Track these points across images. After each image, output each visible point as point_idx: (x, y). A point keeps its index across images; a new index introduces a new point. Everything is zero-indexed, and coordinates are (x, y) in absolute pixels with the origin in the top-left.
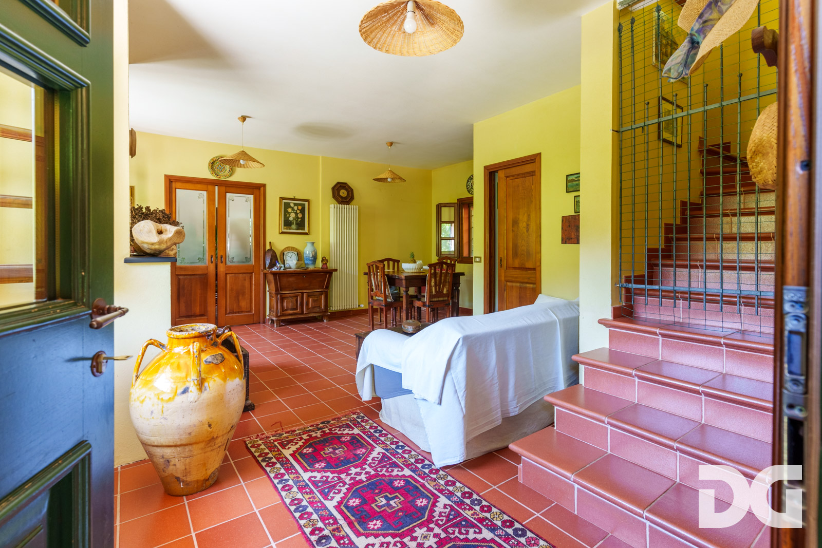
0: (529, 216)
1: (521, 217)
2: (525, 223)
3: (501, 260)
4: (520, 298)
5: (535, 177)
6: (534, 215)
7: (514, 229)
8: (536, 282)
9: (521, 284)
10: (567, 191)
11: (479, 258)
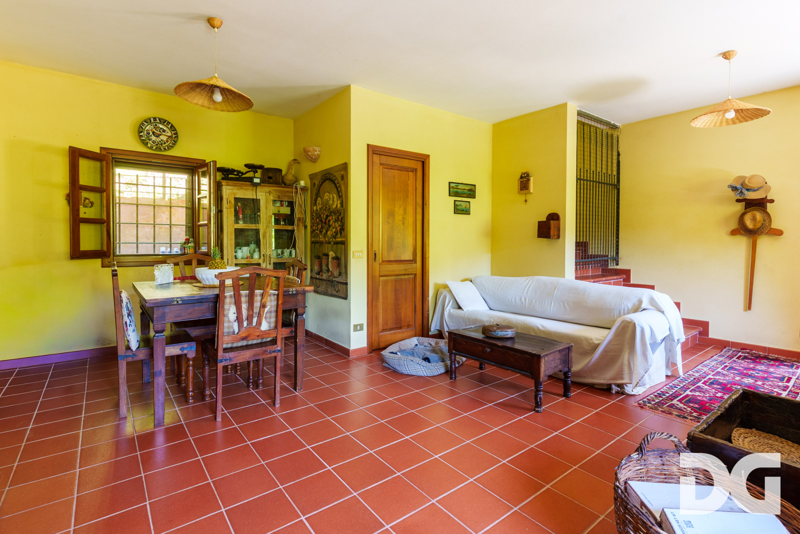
0: (405, 210)
1: (397, 209)
2: (400, 216)
3: (375, 254)
4: (395, 291)
5: (411, 173)
6: (410, 210)
7: (389, 221)
8: (415, 273)
9: (396, 277)
10: (450, 195)
11: (360, 252)
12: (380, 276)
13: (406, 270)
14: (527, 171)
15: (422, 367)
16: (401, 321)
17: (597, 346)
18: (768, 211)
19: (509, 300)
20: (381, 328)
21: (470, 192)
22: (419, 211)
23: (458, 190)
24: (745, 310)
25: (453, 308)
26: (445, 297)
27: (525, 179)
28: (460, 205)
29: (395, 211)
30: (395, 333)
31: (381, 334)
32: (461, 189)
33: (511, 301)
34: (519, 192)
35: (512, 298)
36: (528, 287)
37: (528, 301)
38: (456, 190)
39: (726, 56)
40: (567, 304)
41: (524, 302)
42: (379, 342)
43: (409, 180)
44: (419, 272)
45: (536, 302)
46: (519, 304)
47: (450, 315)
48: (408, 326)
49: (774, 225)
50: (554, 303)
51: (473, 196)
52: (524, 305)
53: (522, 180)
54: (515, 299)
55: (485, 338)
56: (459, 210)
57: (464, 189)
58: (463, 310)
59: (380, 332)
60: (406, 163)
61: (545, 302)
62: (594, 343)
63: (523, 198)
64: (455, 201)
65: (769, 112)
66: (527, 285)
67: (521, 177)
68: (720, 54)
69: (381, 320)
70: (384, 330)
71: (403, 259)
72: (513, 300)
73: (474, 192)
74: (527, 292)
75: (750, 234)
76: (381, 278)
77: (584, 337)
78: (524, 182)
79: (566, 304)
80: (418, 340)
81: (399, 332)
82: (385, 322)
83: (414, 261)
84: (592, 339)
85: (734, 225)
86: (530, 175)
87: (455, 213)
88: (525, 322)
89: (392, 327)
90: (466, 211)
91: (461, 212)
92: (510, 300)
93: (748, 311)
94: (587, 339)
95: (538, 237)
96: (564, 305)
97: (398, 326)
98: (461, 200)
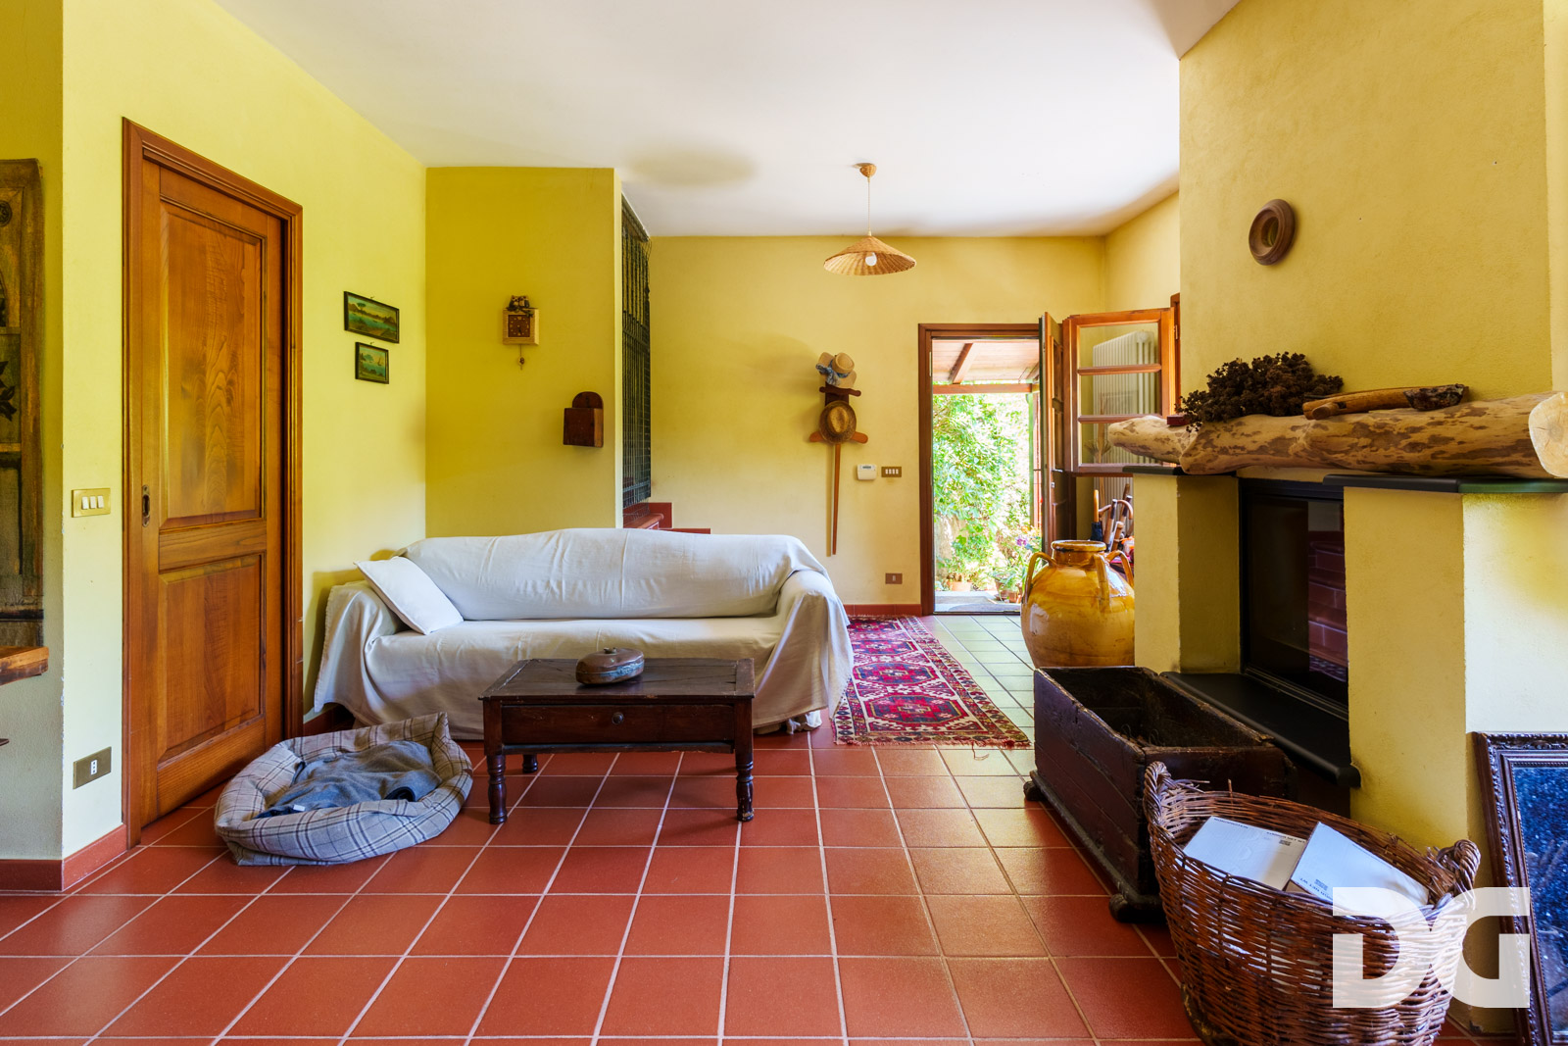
0: (234, 356)
1: (210, 354)
2: (221, 375)
3: (146, 499)
4: (207, 611)
5: (249, 248)
6: (249, 357)
7: (188, 387)
8: (259, 548)
9: (209, 568)
10: (347, 328)
11: (96, 492)
12: (161, 572)
13: (238, 543)
14: (523, 295)
15: (406, 822)
16: (224, 705)
17: (771, 651)
18: (850, 404)
19: (518, 590)
20: (162, 743)
21: (387, 326)
22: (272, 362)
23: (365, 317)
24: (829, 555)
25: (385, 635)
26: (359, 608)
27: (521, 313)
28: (369, 357)
29: (204, 356)
30: (207, 749)
31: (165, 765)
32: (369, 315)
33: (525, 591)
34: (504, 340)
35: (526, 584)
36: (558, 554)
37: (566, 587)
38: (359, 315)
39: (866, 169)
40: (655, 580)
41: (556, 590)
42: (158, 796)
43: (243, 267)
44: (272, 544)
45: (585, 585)
46: (544, 596)
47: (382, 654)
48: (244, 716)
49: (859, 429)
50: (627, 582)
51: (394, 338)
52: (557, 597)
53: (513, 313)
54: (534, 587)
55: (580, 688)
56: (366, 370)
57: (377, 317)
58: (423, 634)
59: (160, 761)
60: (237, 215)
61: (606, 584)
62: (762, 649)
63: (514, 354)
64: (358, 345)
65: (912, 265)
66: (556, 550)
67: (512, 307)
68: (859, 165)
69: (162, 721)
70: (172, 750)
71: (228, 510)
72: (529, 588)
73: (397, 326)
74: (560, 566)
75: (833, 441)
76: (166, 579)
77: (741, 641)
78: (518, 320)
79: (652, 582)
80: (292, 748)
81: (220, 743)
82: (176, 720)
83: (259, 512)
84: (756, 643)
85: (812, 427)
86: (531, 306)
87: (357, 377)
88: (609, 635)
89: (197, 732)
90: (381, 375)
91: (372, 376)
92: (522, 588)
93: (833, 556)
94: (747, 644)
95: (565, 443)
96: (648, 583)
97: (215, 722)
98: (369, 344)
